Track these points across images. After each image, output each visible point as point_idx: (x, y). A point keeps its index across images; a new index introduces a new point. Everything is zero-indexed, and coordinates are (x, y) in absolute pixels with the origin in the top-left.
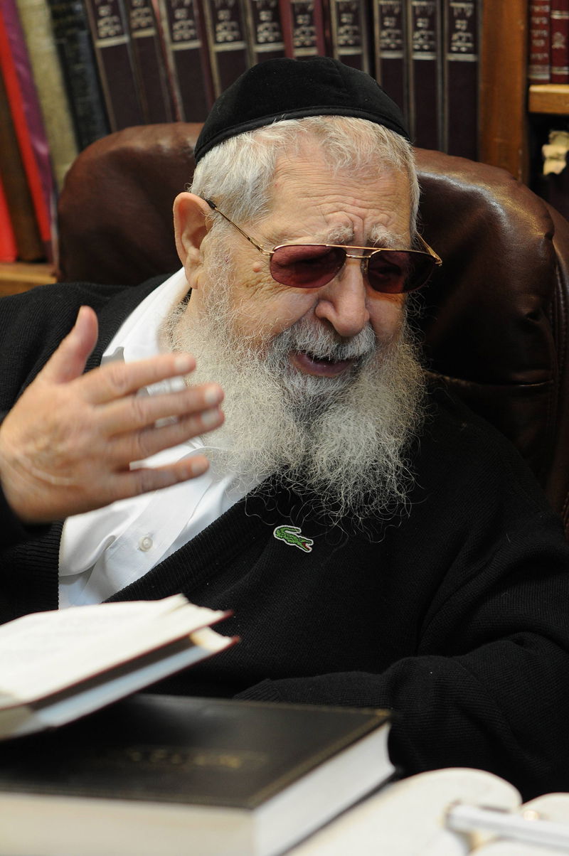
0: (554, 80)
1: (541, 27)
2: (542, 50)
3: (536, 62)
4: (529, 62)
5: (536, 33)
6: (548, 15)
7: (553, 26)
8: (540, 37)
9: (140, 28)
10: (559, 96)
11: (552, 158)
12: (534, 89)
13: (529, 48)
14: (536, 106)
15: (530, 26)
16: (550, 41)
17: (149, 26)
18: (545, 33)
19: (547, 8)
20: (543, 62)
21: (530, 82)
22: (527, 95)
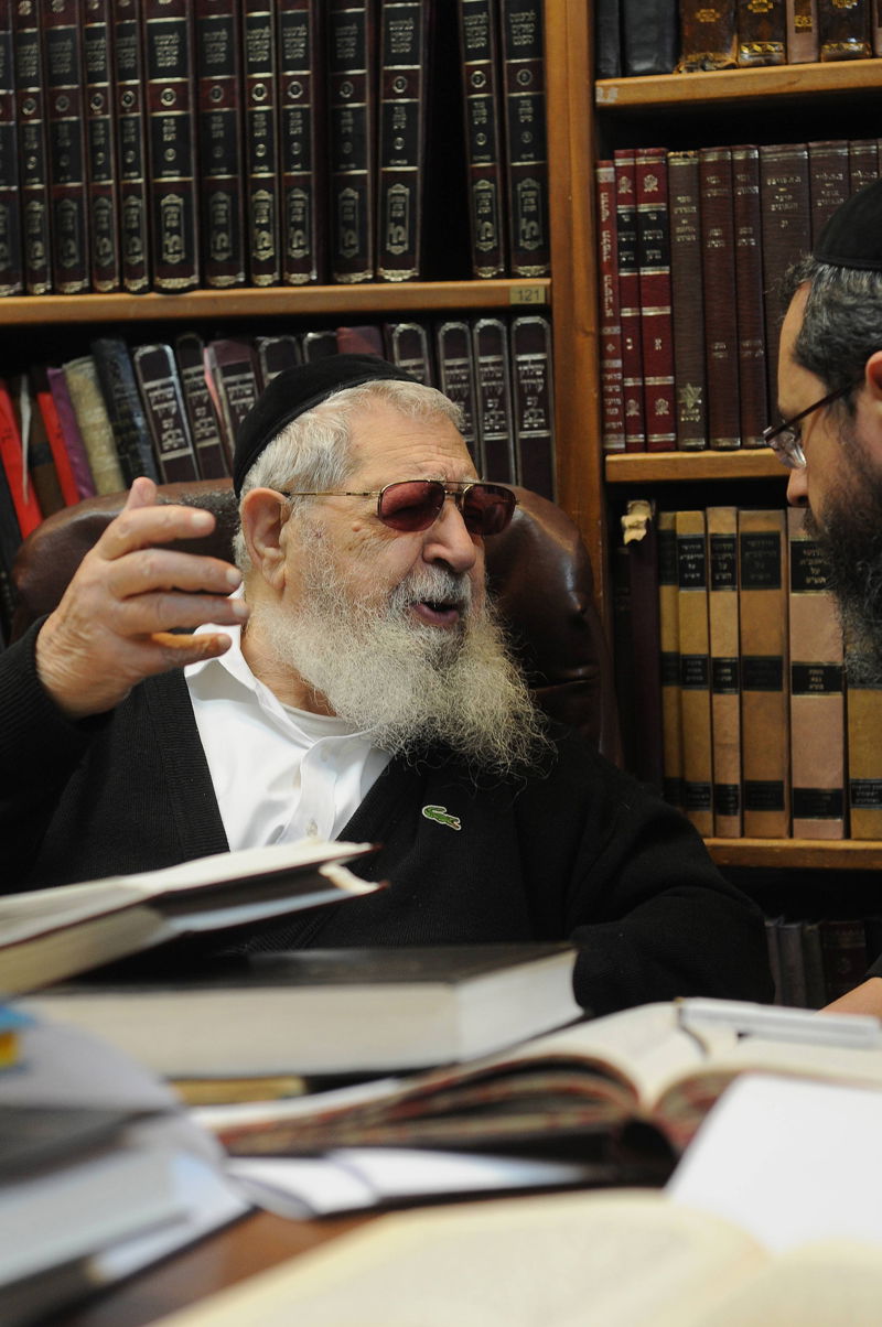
0: (630, 449)
1: (614, 394)
2: (616, 418)
3: (612, 431)
4: (604, 432)
5: (610, 401)
6: (621, 383)
7: (626, 393)
8: (614, 406)
9: (204, 438)
10: (635, 462)
11: (632, 527)
12: (609, 458)
13: (603, 417)
14: (614, 475)
15: (603, 395)
16: (624, 408)
17: (213, 435)
18: (619, 401)
19: (619, 376)
20: (617, 431)
21: (605, 452)
22: (603, 463)
